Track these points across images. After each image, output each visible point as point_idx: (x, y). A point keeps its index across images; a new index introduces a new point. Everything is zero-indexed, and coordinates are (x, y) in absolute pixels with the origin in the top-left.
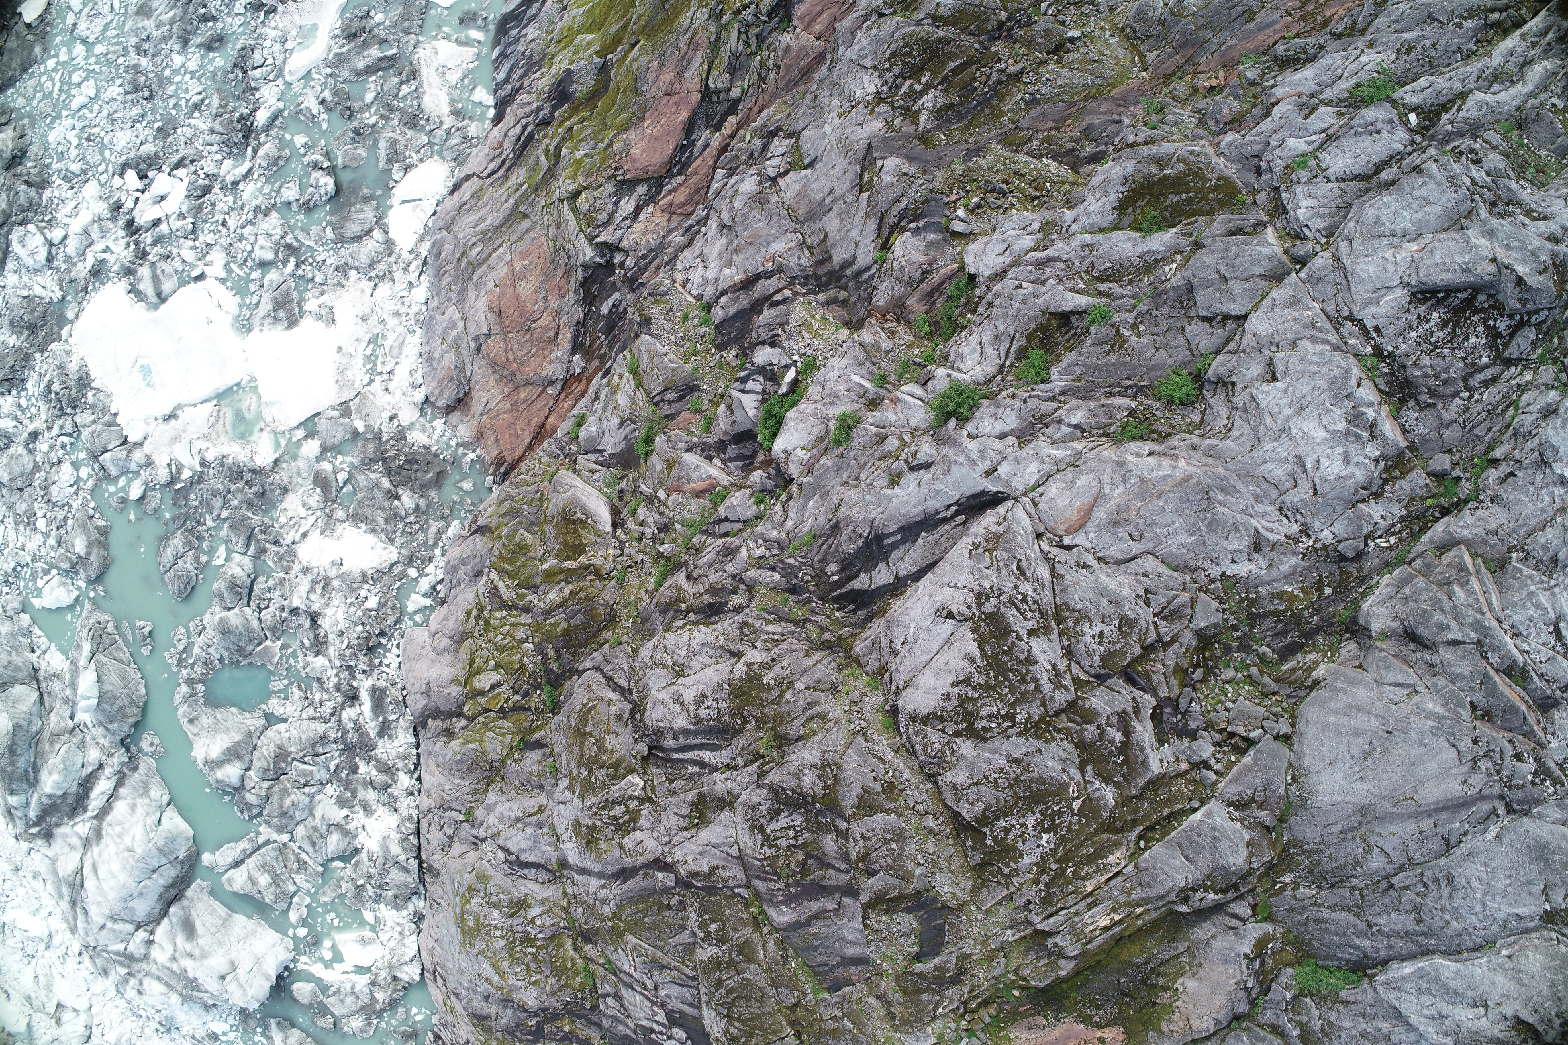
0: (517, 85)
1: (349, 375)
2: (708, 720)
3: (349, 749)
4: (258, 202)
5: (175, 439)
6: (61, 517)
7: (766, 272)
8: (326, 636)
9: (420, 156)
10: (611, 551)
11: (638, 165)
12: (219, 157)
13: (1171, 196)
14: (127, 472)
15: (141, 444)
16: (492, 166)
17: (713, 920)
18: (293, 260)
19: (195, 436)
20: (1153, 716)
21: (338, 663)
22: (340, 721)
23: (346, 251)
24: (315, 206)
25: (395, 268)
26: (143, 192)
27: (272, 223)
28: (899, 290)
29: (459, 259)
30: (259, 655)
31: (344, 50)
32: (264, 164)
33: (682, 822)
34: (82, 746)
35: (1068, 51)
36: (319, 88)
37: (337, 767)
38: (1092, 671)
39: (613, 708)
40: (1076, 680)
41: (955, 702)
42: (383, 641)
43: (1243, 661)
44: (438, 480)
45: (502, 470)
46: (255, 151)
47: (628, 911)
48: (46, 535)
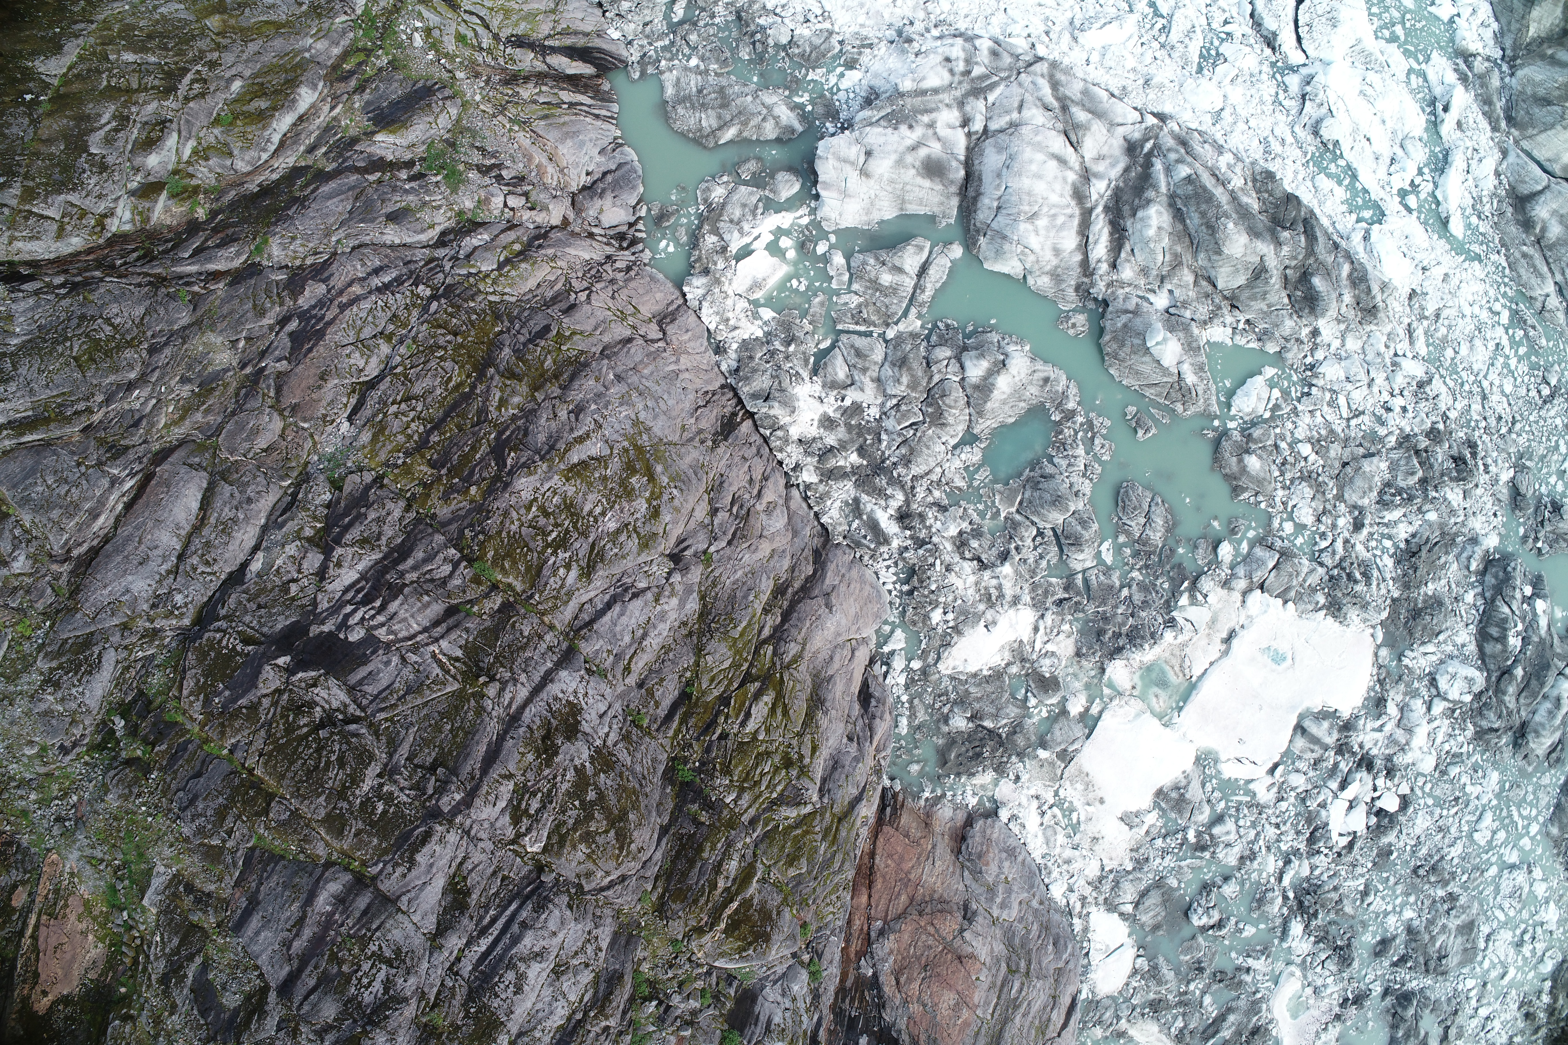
1: (1080, 786)
2: (501, 976)
3: (878, 467)
5: (1213, 622)
6: (1287, 471)
8: (962, 556)
9: (1130, 987)
10: (700, 954)
12: (1317, 872)
14: (1244, 560)
15: (1245, 593)
17: (385, 812)
18: (1193, 841)
19: (1195, 639)
21: (935, 539)
22: (903, 487)
23: (1147, 878)
24: (1201, 894)
25: (1095, 894)
26: (1373, 799)
27: (1230, 857)
29: (1030, 964)
30: (1014, 493)
31: (1256, 1019)
32: (1270, 894)
33: (469, 865)
34: (1144, 271)
36: (1259, 978)
37: (880, 441)
39: (600, 874)
42: (906, 588)
44: (943, 755)
45: (888, 810)
46: (1285, 898)
47: (471, 715)
48: (1294, 444)
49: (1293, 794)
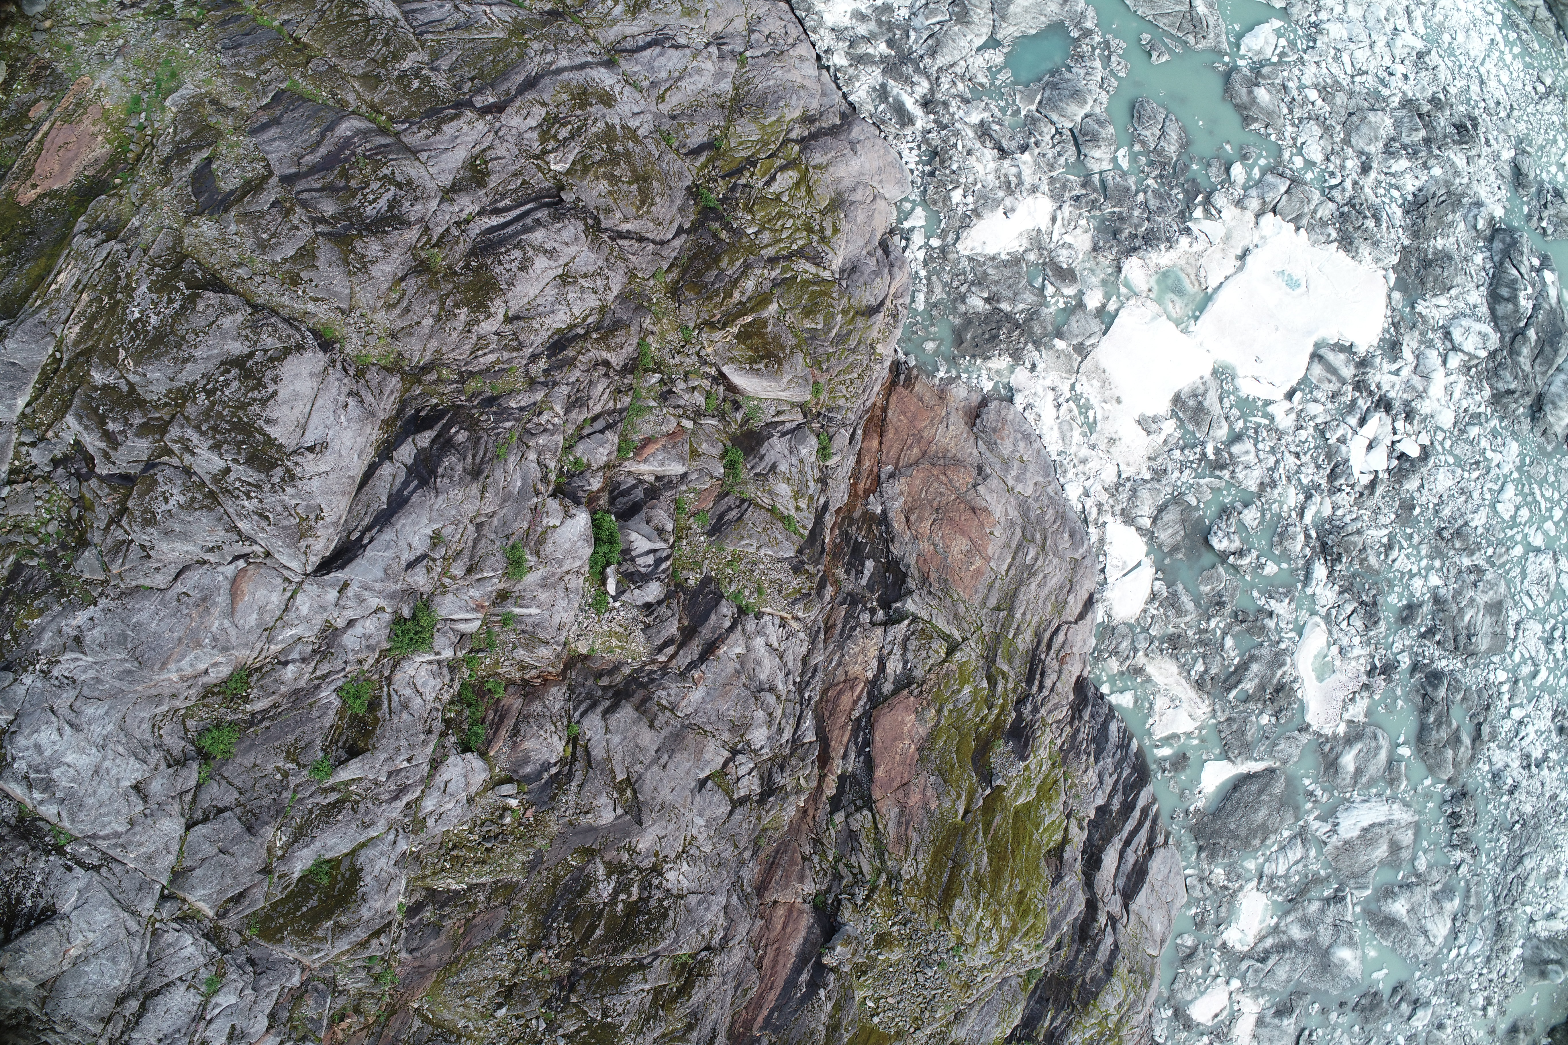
0: (1076, 722)
1: (1096, 383)
2: (508, 250)
3: (905, 58)
4: (1276, 492)
5: (1227, 238)
6: (1296, 110)
7: (696, 667)
8: (983, 144)
9: (1148, 614)
10: (709, 350)
11: (901, 707)
12: (1339, 513)
13: (316, 904)
14: (1256, 185)
15: (1258, 216)
16: (1061, 638)
17: (419, 89)
18: (1212, 457)
19: (1210, 251)
20: (92, 459)
21: (957, 125)
22: (928, 77)
23: (1165, 492)
25: (1111, 501)
26: (1393, 443)
27: (1251, 480)
28: (537, 707)
29: (1045, 539)
30: (1036, 93)
31: (1279, 673)
32: (1291, 529)
33: (492, 154)
35: (498, 994)
36: (1282, 625)
37: (908, 37)
38: (160, 468)
39: (619, 215)
40: (170, 453)
41: (266, 380)
42: (928, 168)
43: (47, 544)
45: (902, 377)
46: (1308, 536)
47: (513, 55)
48: (1301, 87)
49: (1312, 424)
